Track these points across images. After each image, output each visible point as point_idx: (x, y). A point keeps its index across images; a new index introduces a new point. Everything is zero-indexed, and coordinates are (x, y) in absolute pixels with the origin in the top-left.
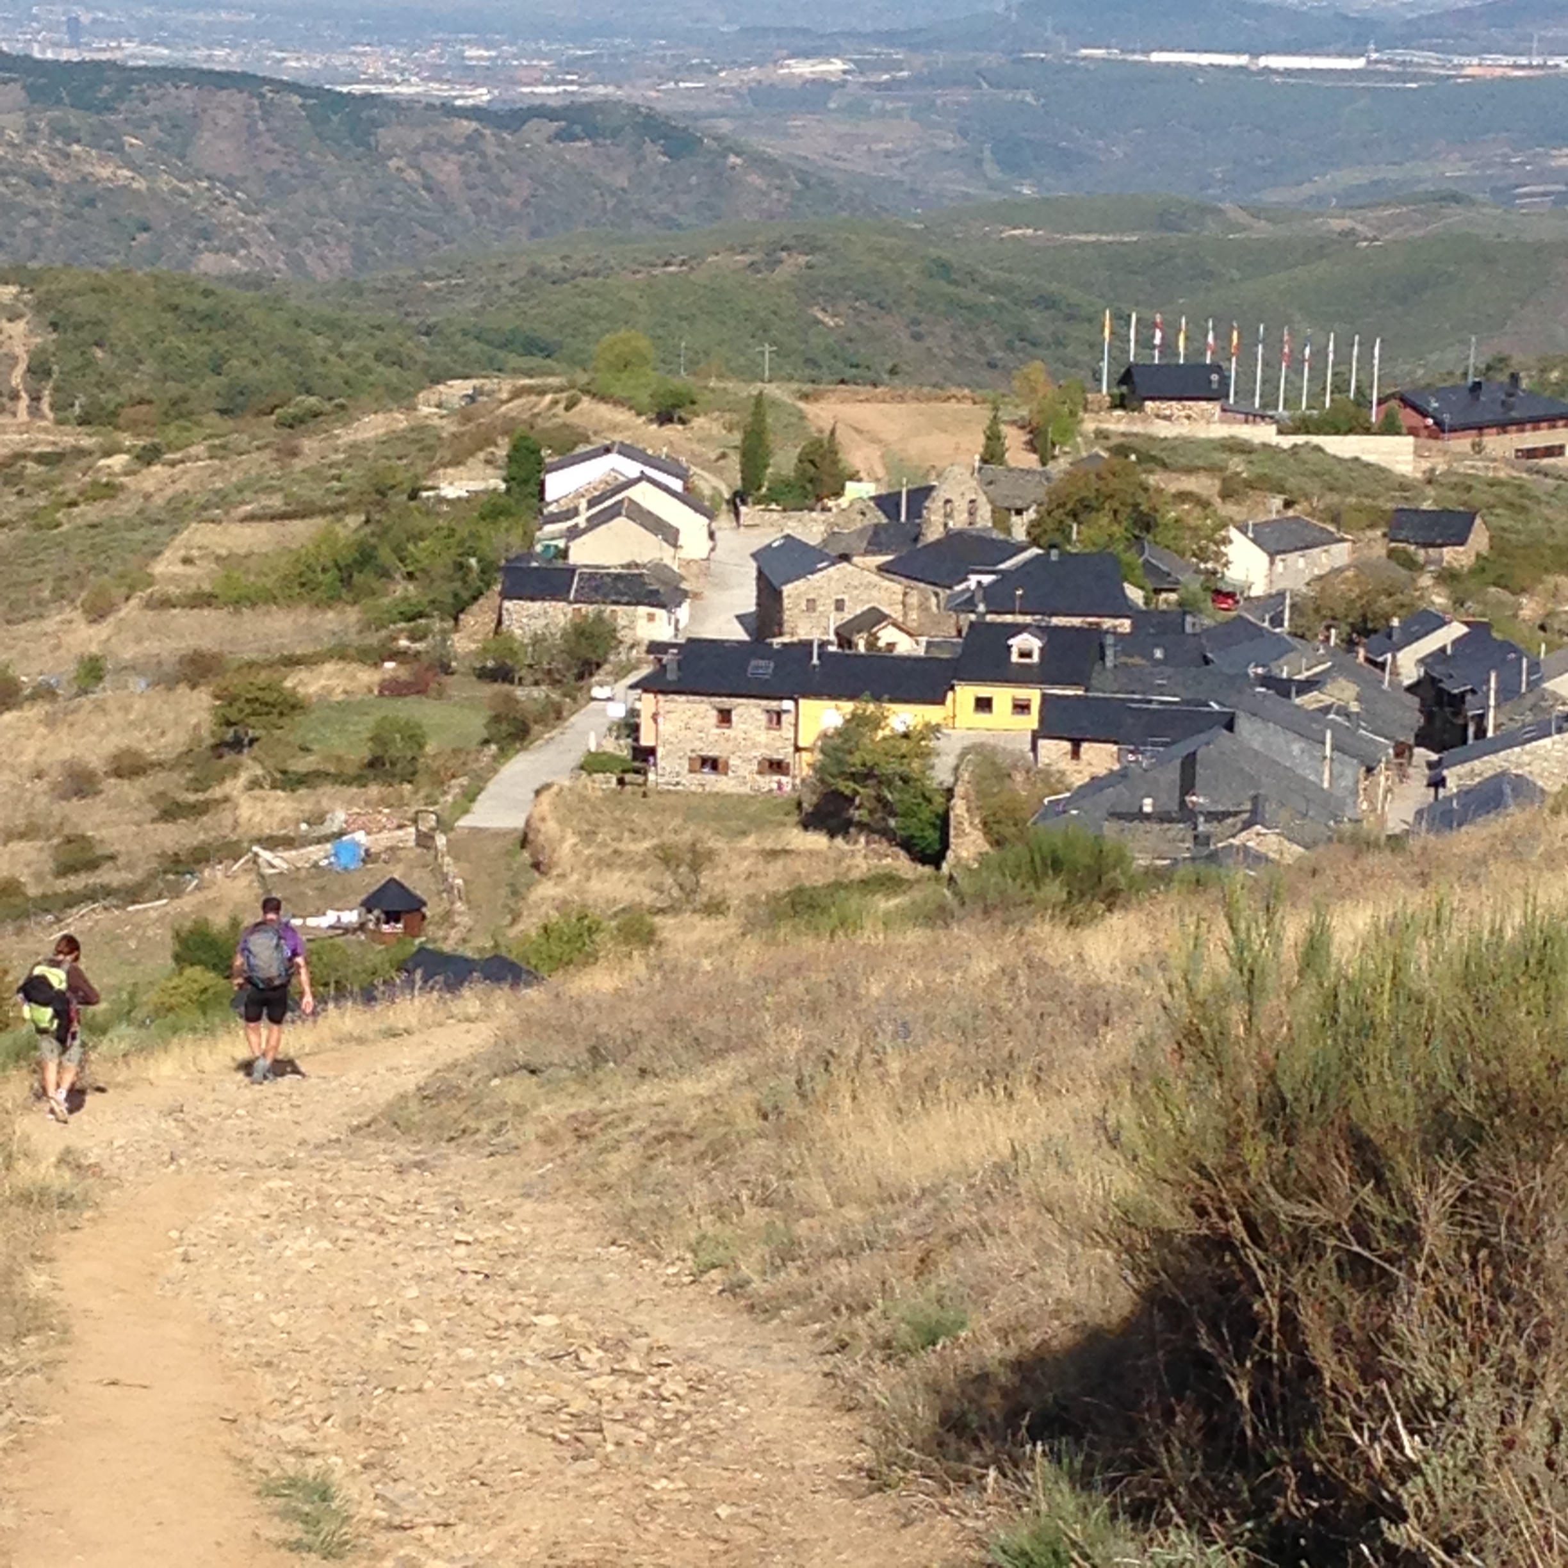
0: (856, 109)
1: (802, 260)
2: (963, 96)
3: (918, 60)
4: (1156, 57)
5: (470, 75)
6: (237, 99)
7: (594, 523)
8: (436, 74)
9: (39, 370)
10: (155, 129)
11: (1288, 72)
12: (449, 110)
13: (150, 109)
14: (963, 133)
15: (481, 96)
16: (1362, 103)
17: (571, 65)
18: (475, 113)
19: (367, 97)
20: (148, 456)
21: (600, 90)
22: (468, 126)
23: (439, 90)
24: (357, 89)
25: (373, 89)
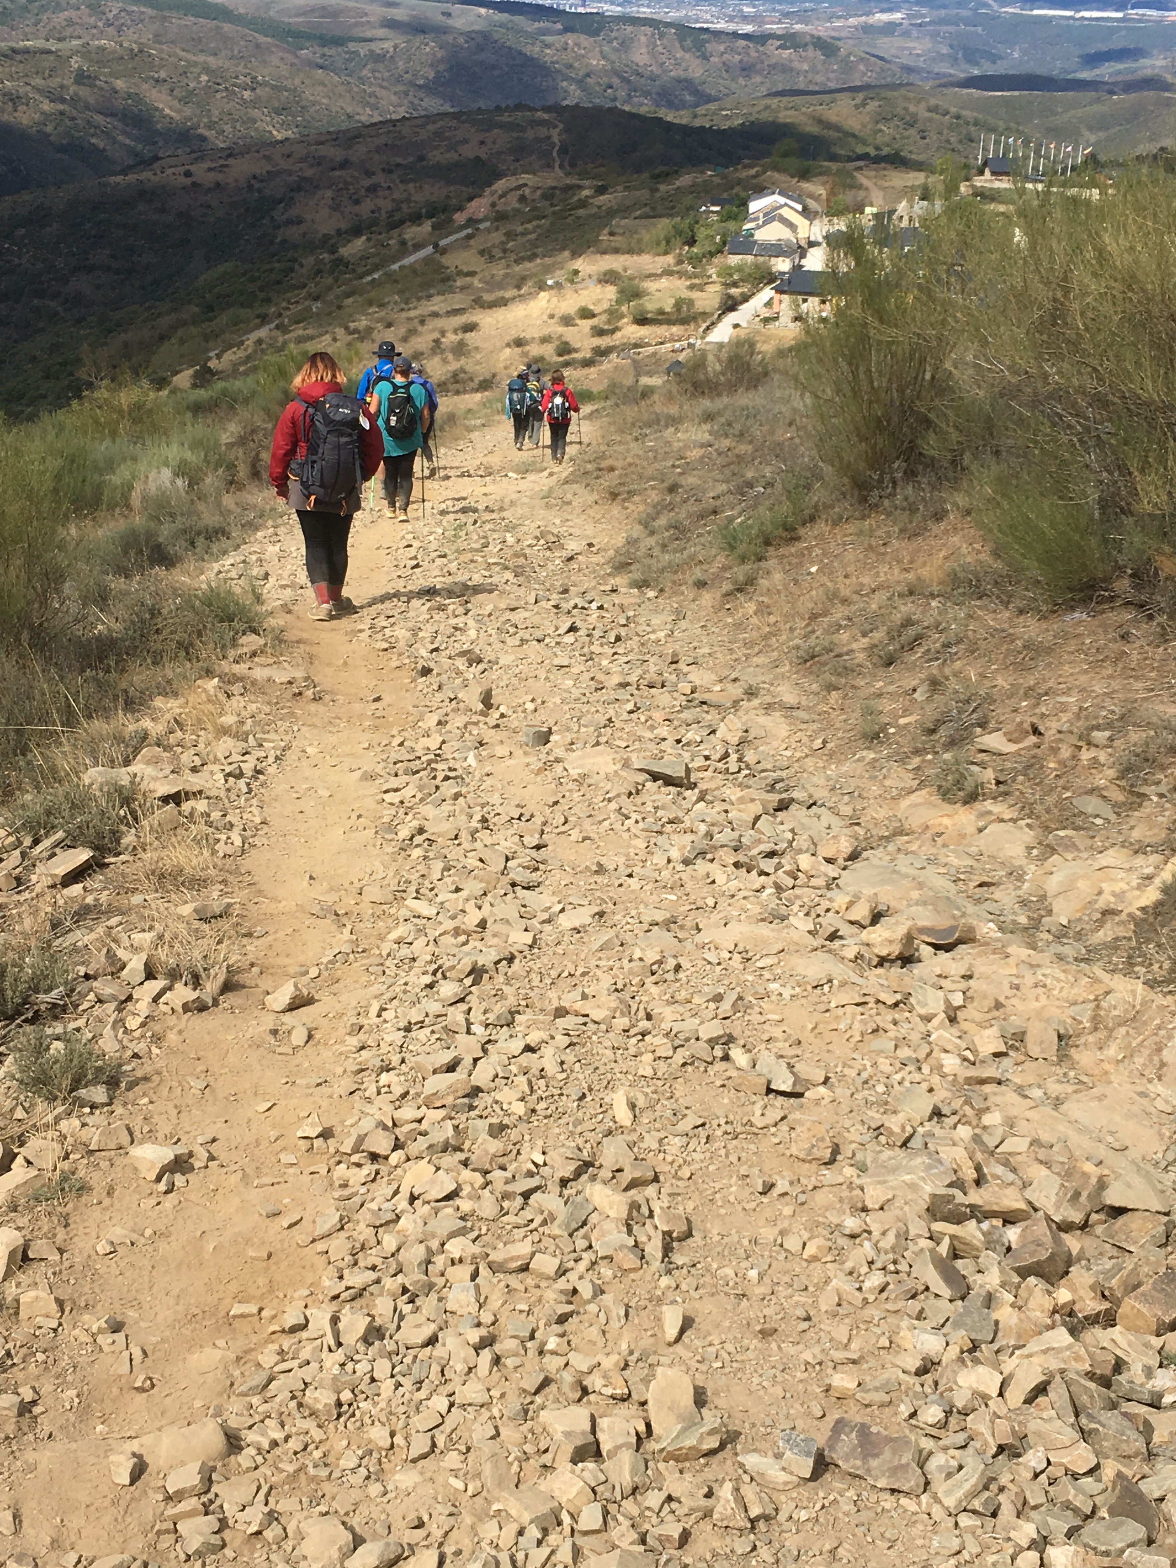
0: (906, 34)
1: (877, 103)
2: (951, 28)
3: (935, 13)
4: (1036, 12)
5: (745, 18)
6: (649, 30)
7: (765, 223)
8: (731, 19)
9: (563, 150)
10: (615, 44)
11: (1091, 19)
12: (735, 35)
13: (614, 34)
14: (951, 46)
15: (748, 28)
16: (1123, 33)
17: (787, 15)
18: (746, 37)
19: (701, 29)
20: (601, 190)
21: (798, 27)
22: (743, 43)
23: (731, 27)
24: (698, 25)
25: (705, 26)
